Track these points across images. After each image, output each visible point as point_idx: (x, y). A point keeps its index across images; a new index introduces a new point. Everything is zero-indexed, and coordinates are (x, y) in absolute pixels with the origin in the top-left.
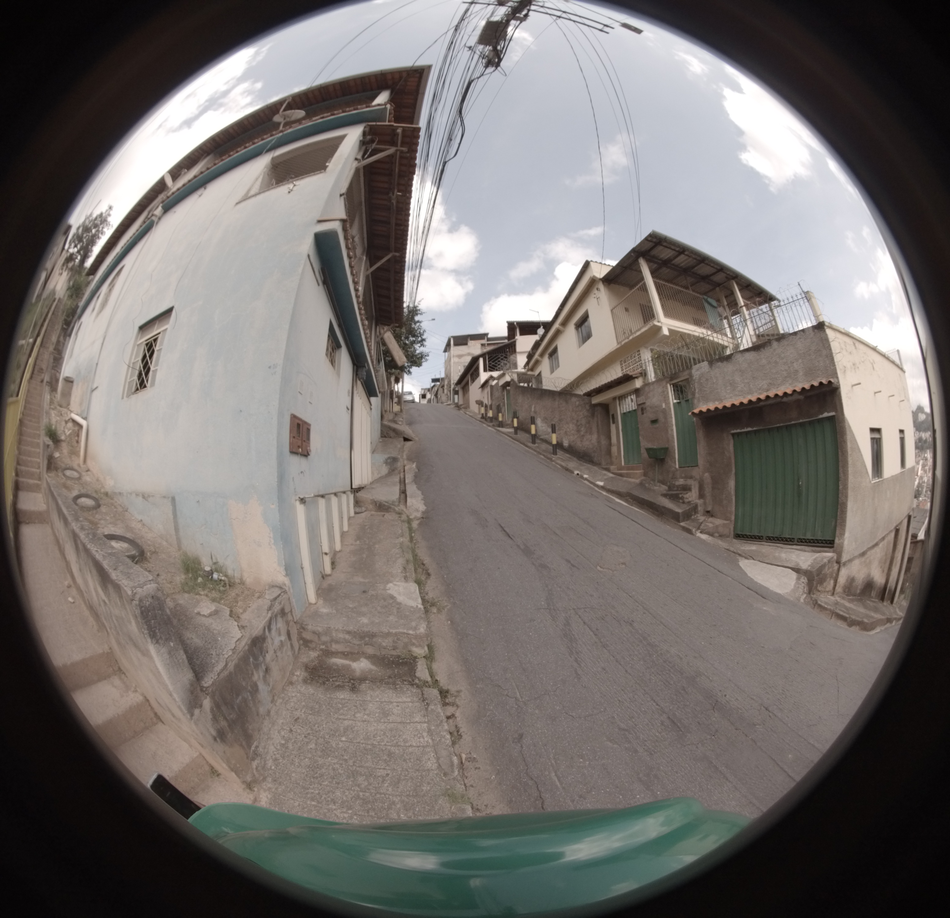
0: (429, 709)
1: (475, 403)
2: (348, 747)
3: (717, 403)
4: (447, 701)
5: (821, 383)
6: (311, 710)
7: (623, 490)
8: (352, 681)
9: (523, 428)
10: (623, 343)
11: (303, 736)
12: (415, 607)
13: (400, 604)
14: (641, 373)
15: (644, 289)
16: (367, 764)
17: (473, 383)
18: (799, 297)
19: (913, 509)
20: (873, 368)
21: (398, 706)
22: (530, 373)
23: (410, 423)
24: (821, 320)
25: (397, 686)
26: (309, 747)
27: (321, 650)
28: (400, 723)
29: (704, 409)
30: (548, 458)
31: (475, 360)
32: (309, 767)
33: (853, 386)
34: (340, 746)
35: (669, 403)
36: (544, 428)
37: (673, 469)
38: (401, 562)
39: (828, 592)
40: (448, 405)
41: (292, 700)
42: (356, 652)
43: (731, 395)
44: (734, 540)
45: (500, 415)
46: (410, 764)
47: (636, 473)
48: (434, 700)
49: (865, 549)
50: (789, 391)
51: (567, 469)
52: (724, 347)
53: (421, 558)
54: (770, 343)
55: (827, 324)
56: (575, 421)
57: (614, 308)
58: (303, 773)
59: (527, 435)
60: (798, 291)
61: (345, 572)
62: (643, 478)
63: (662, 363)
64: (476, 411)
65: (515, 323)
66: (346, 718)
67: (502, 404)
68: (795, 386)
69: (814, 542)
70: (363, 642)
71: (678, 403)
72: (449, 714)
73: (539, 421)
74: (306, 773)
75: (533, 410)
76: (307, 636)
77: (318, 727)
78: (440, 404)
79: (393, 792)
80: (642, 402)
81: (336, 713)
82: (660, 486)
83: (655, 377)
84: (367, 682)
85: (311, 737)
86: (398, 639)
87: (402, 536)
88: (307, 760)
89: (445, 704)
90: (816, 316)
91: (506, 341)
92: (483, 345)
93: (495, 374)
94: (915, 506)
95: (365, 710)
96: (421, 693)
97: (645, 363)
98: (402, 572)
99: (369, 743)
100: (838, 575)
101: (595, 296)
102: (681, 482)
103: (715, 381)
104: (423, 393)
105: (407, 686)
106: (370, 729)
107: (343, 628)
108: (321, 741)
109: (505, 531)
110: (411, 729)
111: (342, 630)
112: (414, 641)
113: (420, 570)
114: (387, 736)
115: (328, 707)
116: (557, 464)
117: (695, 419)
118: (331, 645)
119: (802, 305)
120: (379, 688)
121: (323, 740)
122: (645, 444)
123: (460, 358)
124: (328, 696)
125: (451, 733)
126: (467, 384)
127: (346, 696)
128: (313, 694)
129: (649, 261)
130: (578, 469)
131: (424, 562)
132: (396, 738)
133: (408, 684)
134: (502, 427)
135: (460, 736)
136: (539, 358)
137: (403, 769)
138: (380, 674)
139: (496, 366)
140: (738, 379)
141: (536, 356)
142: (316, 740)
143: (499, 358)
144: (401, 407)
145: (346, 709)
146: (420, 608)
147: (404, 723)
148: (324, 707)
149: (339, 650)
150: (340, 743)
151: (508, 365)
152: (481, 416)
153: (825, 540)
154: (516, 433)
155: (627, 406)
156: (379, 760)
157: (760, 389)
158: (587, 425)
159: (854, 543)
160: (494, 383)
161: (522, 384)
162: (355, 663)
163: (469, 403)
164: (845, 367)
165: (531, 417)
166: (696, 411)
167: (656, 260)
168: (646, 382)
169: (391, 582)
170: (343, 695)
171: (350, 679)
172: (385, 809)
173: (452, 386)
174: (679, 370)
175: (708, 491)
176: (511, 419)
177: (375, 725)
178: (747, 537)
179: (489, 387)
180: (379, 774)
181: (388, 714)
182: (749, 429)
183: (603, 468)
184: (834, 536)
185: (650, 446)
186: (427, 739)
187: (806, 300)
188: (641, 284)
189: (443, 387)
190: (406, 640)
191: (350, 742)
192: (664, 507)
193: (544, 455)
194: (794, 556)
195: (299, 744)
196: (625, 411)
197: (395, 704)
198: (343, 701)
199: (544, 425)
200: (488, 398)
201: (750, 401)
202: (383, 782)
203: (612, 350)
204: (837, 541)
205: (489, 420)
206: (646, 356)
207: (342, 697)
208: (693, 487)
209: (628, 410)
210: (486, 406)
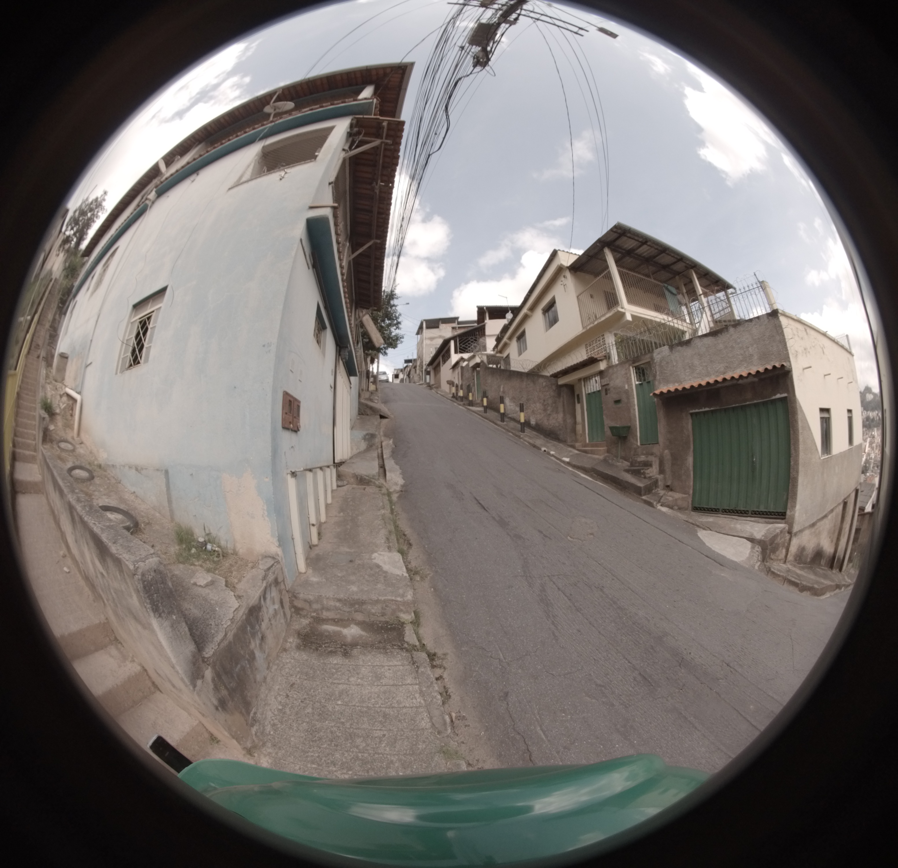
0: (420, 672)
1: (446, 383)
2: (344, 710)
3: (677, 384)
4: (434, 663)
5: (774, 367)
6: (306, 676)
7: (588, 466)
8: (344, 647)
9: (492, 407)
10: (588, 328)
11: (300, 701)
12: (401, 575)
13: (386, 572)
14: (605, 356)
15: (609, 277)
16: (364, 726)
17: (444, 364)
18: (755, 286)
19: (860, 484)
20: (823, 353)
21: (389, 669)
22: (498, 355)
23: (385, 402)
24: (775, 308)
25: (388, 651)
26: (306, 712)
27: (312, 617)
28: (393, 685)
29: (665, 391)
30: (517, 436)
31: (446, 343)
32: (307, 731)
33: (804, 369)
34: (337, 710)
35: (632, 384)
36: (512, 407)
37: (635, 446)
38: (383, 533)
39: (780, 560)
40: (420, 384)
41: (286, 667)
42: (346, 618)
43: (690, 377)
44: (692, 513)
45: (470, 394)
46: (405, 724)
47: (600, 450)
48: (424, 663)
49: (814, 520)
50: (745, 374)
51: (534, 446)
52: (683, 332)
53: (402, 529)
54: (727, 329)
55: (780, 311)
56: (542, 401)
57: (580, 295)
58: (302, 737)
59: (496, 414)
60: (753, 280)
61: (331, 543)
62: (606, 454)
63: (625, 347)
64: (447, 390)
65: (485, 308)
66: (341, 682)
67: (472, 384)
68: (750, 369)
69: (767, 514)
70: (353, 609)
71: (640, 384)
72: (437, 676)
73: (507, 401)
74: (304, 737)
75: (502, 390)
76: (299, 604)
77: (314, 692)
78: (412, 384)
79: (391, 752)
80: (606, 383)
81: (331, 678)
82: (622, 462)
83: (618, 360)
84: (359, 647)
85: (308, 702)
86: (387, 606)
87: (384, 508)
88: (304, 724)
89: (433, 667)
90: (771, 304)
91: (476, 324)
92: (453, 328)
93: (466, 356)
94: (862, 481)
95: (358, 674)
96: (410, 657)
97: (609, 346)
98: (385, 543)
99: (364, 705)
100: (789, 544)
101: (562, 283)
102: (642, 458)
103: (675, 364)
104: (395, 373)
105: (397, 651)
106: (364, 692)
107: (334, 596)
108: (317, 705)
109: (480, 503)
110: (404, 691)
111: (333, 598)
112: (402, 608)
113: (401, 541)
114: (381, 699)
115: (322, 672)
116: (525, 441)
117: (655, 400)
118: (322, 612)
119: (757, 293)
120: (370, 653)
121: (319, 704)
122: (608, 423)
123: (431, 341)
124: (322, 661)
125: (441, 694)
126: (439, 365)
127: (339, 661)
128: (307, 660)
129: (613, 251)
130: (545, 446)
131: (406, 533)
132: (390, 700)
133: (398, 649)
134: (472, 406)
135: (450, 696)
136: (508, 341)
137: (398, 729)
138: (370, 639)
139: (466, 349)
140: (696, 362)
141: (505, 339)
142: (312, 705)
143: (469, 340)
144: (376, 386)
145: (339, 673)
146: (406, 577)
147: (396, 685)
148: (318, 672)
149: (330, 617)
150: (336, 707)
151: (478, 347)
152: (452, 395)
153: (777, 512)
154: (485, 411)
155: (592, 387)
156: (375, 722)
157: (717, 372)
158: (554, 405)
159: (804, 515)
160: (465, 364)
161: (491, 366)
162: (345, 629)
163: (440, 383)
164: (797, 352)
165: (501, 397)
166: (657, 392)
167: (620, 250)
168: (610, 365)
169: (376, 552)
170: (336, 660)
171: (342, 645)
172: (384, 768)
173: (424, 367)
174: (641, 353)
175: (668, 467)
176: (480, 399)
177: (369, 688)
178: (704, 510)
179: (459, 368)
180: (376, 735)
181: (380, 678)
182: (707, 409)
183: (568, 445)
184: (786, 508)
185: (613, 424)
186: (420, 700)
187: (761, 290)
188: (605, 272)
189: (415, 367)
190: (394, 607)
191: (345, 705)
192: (627, 482)
193: (512, 433)
194: (748, 527)
195: (296, 709)
196: (590, 392)
197: (386, 668)
198: (337, 666)
199: (512, 404)
200: (458, 378)
201: (708, 383)
202: (380, 742)
203: (578, 334)
204: (788, 513)
205: (459, 399)
206: (610, 340)
207: (335, 662)
208: (653, 463)
209: (592, 391)
210: (457, 386)
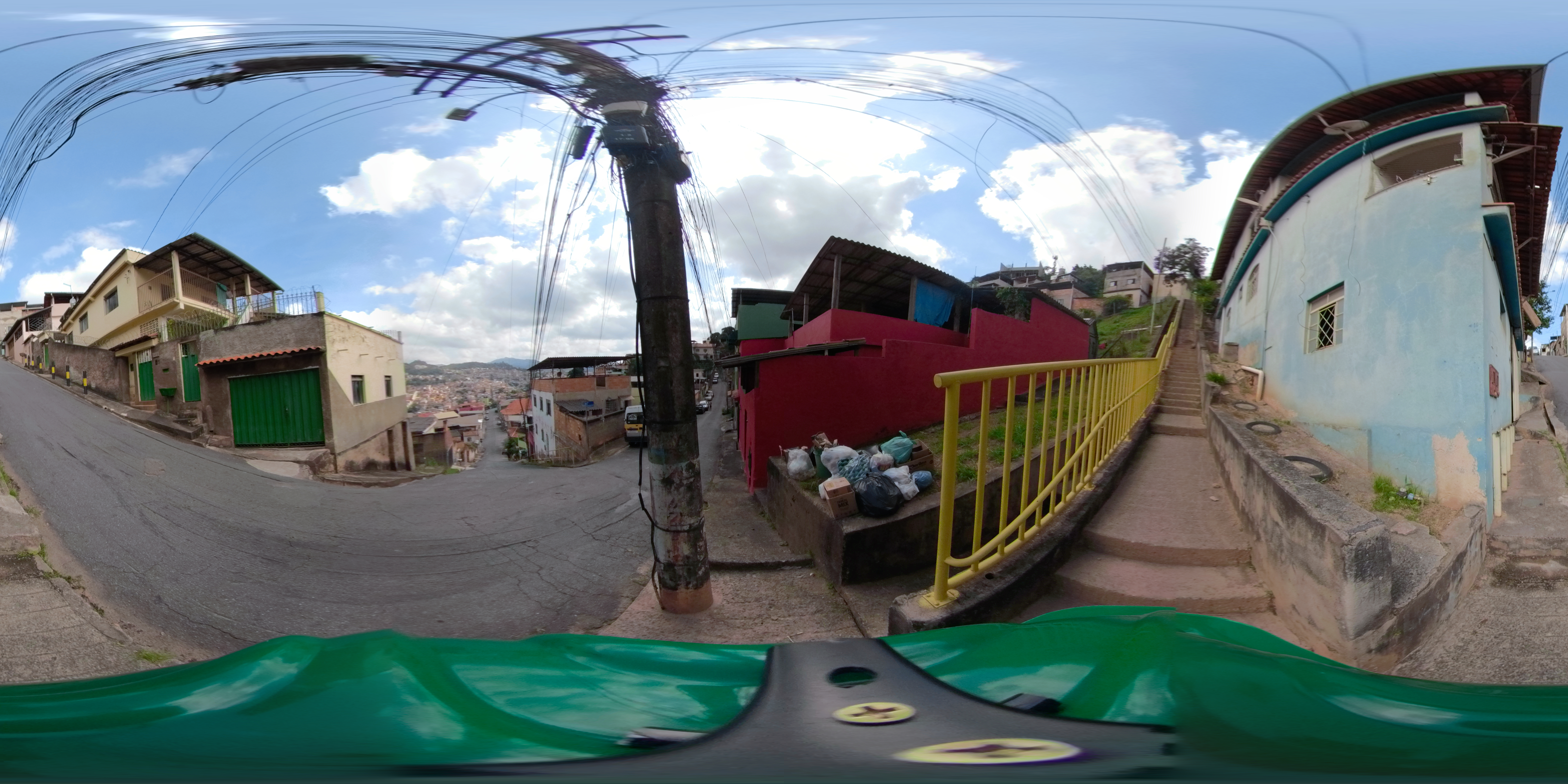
1: (19, 355)
3: (217, 358)
5: (310, 348)
7: (142, 418)
10: (144, 313)
14: (158, 335)
15: (170, 274)
17: (17, 340)
22: (63, 332)
24: (322, 310)
29: (208, 362)
30: (83, 397)
31: (18, 323)
33: (340, 350)
35: (179, 357)
36: (76, 374)
37: (181, 403)
43: (230, 353)
44: (235, 449)
45: (41, 364)
47: (152, 407)
49: (358, 444)
50: (279, 352)
51: (98, 405)
54: (266, 320)
55: (326, 313)
56: (102, 369)
57: (140, 286)
59: (63, 380)
62: (157, 410)
63: (175, 328)
64: (20, 361)
65: (53, 294)
67: (42, 356)
68: (286, 349)
71: (186, 357)
73: (72, 369)
75: (67, 360)
80: (156, 356)
82: (172, 415)
83: (168, 338)
90: (319, 307)
91: (43, 307)
92: (23, 311)
93: (36, 333)
97: (161, 328)
100: (335, 461)
101: (124, 276)
102: (188, 412)
103: (217, 343)
116: (90, 400)
117: (198, 369)
122: (157, 386)
123: (5, 321)
126: (11, 340)
129: (179, 253)
130: (106, 405)
134: (43, 373)
136: (72, 322)
139: (37, 327)
140: (236, 342)
141: (69, 320)
143: (37, 321)
151: (48, 326)
152: (24, 365)
153: (316, 442)
154: (54, 378)
155: (144, 359)
157: (254, 350)
158: (111, 372)
159: (345, 441)
160: (35, 340)
161: (57, 341)
163: (14, 356)
164: (334, 339)
165: (66, 366)
166: (201, 363)
168: (162, 341)
174: (188, 334)
175: (210, 417)
176: (49, 368)
178: (245, 446)
179: (31, 343)
182: (242, 377)
183: (127, 404)
184: (324, 438)
185: (162, 387)
188: (168, 270)
192: (177, 430)
193: (78, 394)
194: (291, 454)
196: (142, 362)
199: (77, 372)
200: (30, 352)
201: (246, 358)
203: (136, 317)
204: (327, 441)
205: (32, 368)
206: (162, 323)
208: (198, 415)
209: (144, 362)
210: (29, 358)
